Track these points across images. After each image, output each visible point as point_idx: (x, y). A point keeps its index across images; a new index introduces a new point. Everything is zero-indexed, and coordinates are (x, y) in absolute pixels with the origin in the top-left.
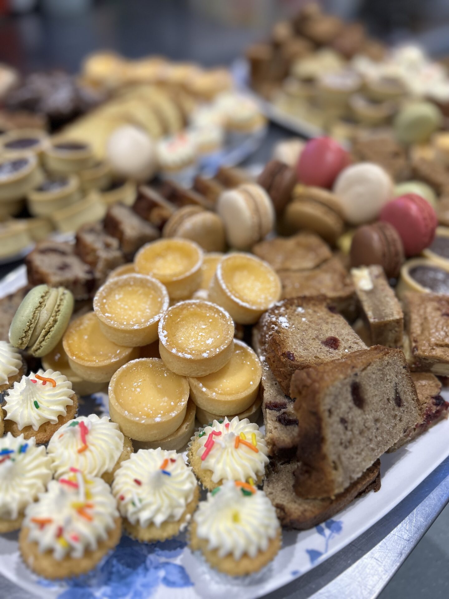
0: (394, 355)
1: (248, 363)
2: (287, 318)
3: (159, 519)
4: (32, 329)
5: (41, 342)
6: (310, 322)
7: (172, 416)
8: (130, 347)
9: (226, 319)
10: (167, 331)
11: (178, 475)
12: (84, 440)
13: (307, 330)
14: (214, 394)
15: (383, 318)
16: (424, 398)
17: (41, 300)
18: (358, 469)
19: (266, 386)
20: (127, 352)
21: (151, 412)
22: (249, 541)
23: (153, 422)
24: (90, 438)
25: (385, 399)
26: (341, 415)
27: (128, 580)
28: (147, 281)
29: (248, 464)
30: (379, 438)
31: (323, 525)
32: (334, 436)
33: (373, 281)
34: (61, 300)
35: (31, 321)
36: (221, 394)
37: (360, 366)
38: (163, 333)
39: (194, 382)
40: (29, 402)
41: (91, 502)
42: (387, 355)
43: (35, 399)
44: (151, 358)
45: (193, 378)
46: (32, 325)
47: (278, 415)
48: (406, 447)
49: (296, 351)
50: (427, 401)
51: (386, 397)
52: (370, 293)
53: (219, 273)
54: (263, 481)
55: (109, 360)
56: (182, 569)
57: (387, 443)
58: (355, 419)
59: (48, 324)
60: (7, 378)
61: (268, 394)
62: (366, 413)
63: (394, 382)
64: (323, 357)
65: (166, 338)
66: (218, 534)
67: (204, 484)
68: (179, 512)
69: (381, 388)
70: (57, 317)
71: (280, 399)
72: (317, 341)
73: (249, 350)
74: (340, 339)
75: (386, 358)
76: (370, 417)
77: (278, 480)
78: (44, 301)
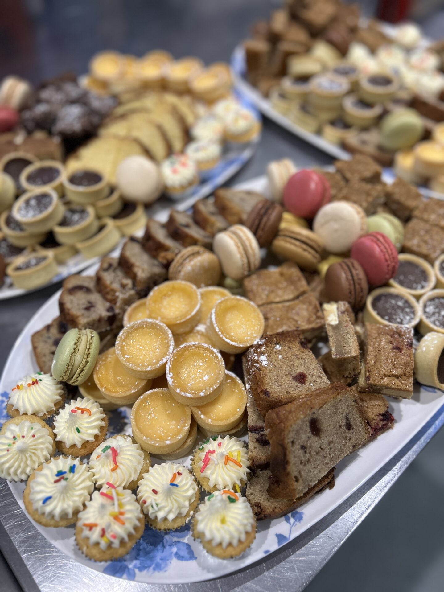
0: (345, 394)
1: (237, 391)
2: (266, 356)
3: (171, 517)
4: (70, 370)
5: (77, 378)
6: (285, 358)
7: (178, 438)
8: (145, 380)
9: (218, 360)
10: (172, 373)
11: (183, 485)
12: (115, 462)
13: (281, 367)
14: (210, 420)
15: (343, 354)
16: (373, 416)
17: (75, 347)
18: (315, 479)
19: (250, 411)
20: (143, 383)
21: (163, 435)
22: (232, 537)
23: (164, 445)
24: (119, 459)
25: (338, 427)
26: (302, 444)
27: (151, 555)
28: (157, 324)
29: (234, 475)
30: (332, 455)
31: (290, 515)
32: (296, 459)
33: (339, 317)
34: (90, 344)
35: (69, 364)
36: (215, 420)
37: (317, 407)
38: (170, 374)
39: (195, 410)
40: (72, 428)
41: (122, 510)
42: (340, 394)
43: (77, 426)
44: (162, 389)
45: (194, 407)
46: (69, 367)
47: (258, 437)
48: (358, 452)
49: (272, 388)
50: (376, 418)
51: (338, 425)
52: (336, 328)
53: (213, 317)
54: (246, 484)
55: (130, 391)
56: (188, 546)
57: (339, 457)
58: (313, 445)
59: (82, 365)
60: (53, 406)
61: (251, 419)
62: (322, 439)
63: (345, 413)
64: (292, 392)
65: (172, 380)
66: (211, 531)
67: (203, 487)
68: (185, 511)
69: (335, 419)
70: (88, 359)
71: (260, 424)
72: (289, 377)
73: (237, 380)
74: (307, 375)
75: (339, 397)
76: (325, 441)
77: (257, 484)
78: (77, 346)
